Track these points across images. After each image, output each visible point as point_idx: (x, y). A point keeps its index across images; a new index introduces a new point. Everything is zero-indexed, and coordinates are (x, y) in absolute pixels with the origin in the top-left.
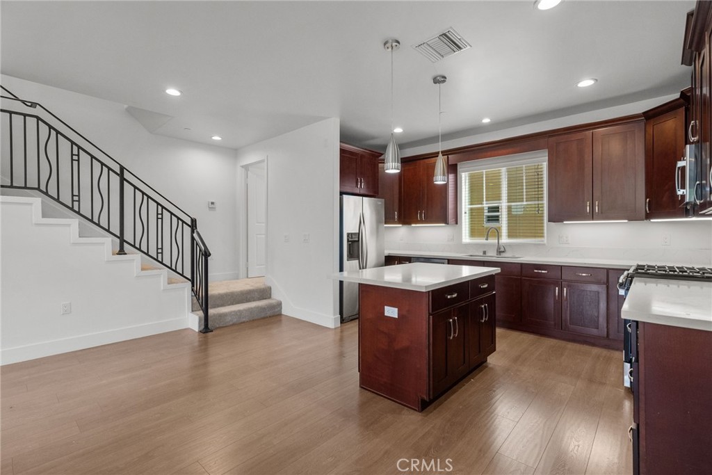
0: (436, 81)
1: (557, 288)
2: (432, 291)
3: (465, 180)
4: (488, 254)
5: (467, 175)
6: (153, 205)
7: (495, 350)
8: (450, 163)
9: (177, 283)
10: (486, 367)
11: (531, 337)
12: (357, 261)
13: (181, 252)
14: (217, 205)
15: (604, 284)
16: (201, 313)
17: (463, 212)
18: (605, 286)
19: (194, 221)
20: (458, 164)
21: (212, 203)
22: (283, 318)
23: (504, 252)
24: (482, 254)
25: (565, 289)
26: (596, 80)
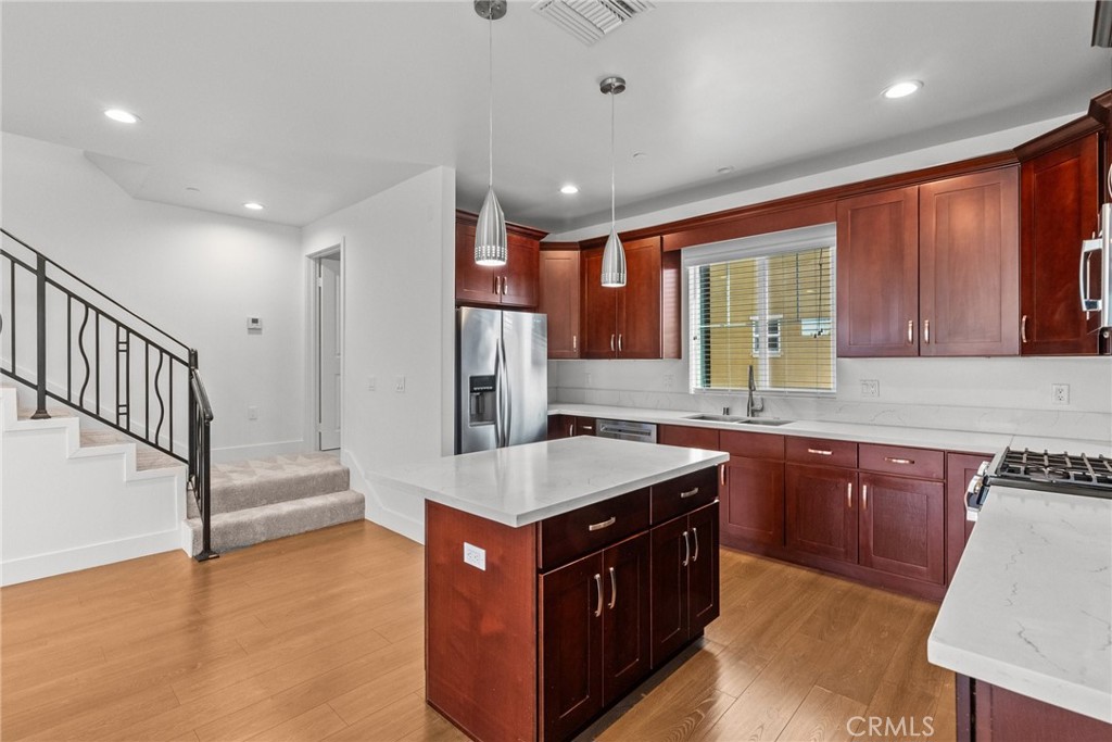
0: (605, 89)
1: (850, 485)
2: (543, 521)
3: (695, 278)
4: (732, 415)
5: (698, 271)
6: (108, 328)
7: (718, 615)
8: (665, 250)
9: (160, 466)
10: (699, 649)
11: (804, 574)
12: (493, 426)
13: (167, 410)
14: (265, 324)
15: (938, 480)
16: (199, 522)
17: (691, 337)
18: (941, 484)
19: (193, 355)
20: (683, 250)
21: (255, 321)
22: (367, 527)
23: (762, 410)
24: (720, 413)
25: (865, 487)
26: (922, 83)
